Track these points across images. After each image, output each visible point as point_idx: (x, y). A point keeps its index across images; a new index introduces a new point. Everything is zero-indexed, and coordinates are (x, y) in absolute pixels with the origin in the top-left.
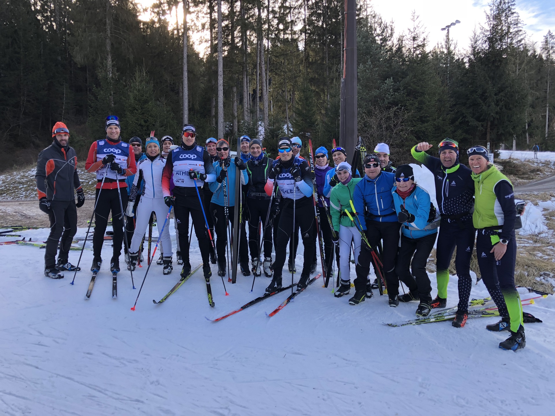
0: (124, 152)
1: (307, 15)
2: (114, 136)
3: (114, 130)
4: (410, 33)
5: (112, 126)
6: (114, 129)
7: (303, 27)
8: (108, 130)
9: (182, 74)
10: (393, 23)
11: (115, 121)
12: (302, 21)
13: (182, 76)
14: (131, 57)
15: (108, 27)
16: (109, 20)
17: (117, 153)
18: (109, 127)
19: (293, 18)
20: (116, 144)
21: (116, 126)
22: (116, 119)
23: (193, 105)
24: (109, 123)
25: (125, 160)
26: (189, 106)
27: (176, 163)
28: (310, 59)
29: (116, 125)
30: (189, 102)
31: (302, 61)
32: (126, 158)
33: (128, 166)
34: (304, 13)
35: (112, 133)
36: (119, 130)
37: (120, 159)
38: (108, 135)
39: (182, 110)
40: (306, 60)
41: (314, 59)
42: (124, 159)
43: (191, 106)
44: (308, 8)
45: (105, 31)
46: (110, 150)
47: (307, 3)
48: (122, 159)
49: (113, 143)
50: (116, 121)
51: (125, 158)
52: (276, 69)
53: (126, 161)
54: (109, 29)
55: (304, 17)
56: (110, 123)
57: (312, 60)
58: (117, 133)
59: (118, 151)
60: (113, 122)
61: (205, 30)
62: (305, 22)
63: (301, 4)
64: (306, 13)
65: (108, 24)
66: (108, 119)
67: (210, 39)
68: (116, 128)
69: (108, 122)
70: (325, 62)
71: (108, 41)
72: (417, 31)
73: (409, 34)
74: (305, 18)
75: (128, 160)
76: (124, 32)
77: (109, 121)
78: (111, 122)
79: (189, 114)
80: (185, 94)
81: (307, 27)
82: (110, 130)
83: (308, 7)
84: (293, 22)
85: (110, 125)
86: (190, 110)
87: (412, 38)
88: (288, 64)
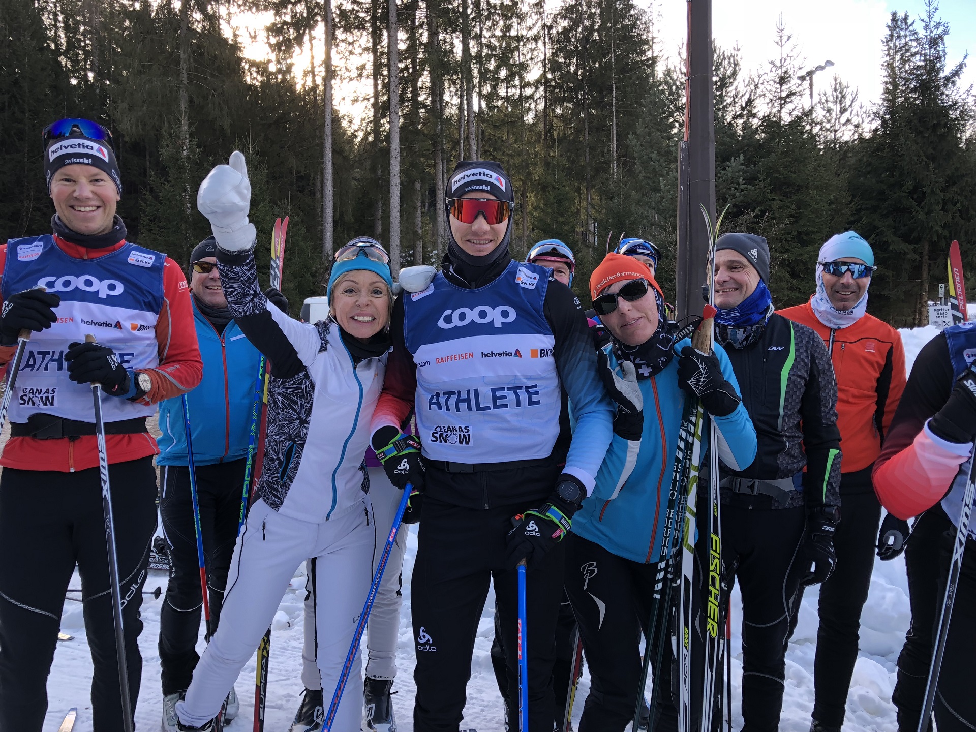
0: (140, 289)
1: (549, 52)
2: (87, 220)
3: (86, 190)
4: (774, 69)
5: (72, 170)
6: (84, 181)
7: (541, 75)
8: (56, 188)
9: (322, 154)
10: (738, 50)
11: (87, 143)
12: (540, 64)
13: (323, 158)
14: (227, 123)
15: (183, 66)
16: (184, 53)
17: (103, 295)
18: (58, 175)
19: (522, 59)
20: (100, 255)
21: (95, 170)
22: (98, 136)
23: (342, 214)
24: (60, 153)
25: (142, 327)
26: (334, 216)
27: (423, 354)
28: (555, 132)
29: (97, 162)
30: (335, 209)
31: (540, 136)
32: (151, 318)
33: (160, 352)
34: (544, 50)
35: (74, 203)
36: (110, 189)
37: (118, 325)
38: (61, 212)
39: (322, 223)
40: (546, 135)
41: (561, 133)
42: (140, 323)
43: (338, 216)
44: (552, 42)
45: (178, 74)
46: (67, 283)
47: (549, 32)
48: (127, 325)
49: (83, 250)
50: (96, 146)
51: (145, 319)
52: (495, 150)
53: (151, 334)
54: (184, 71)
55: (543, 58)
56: (64, 151)
57: (558, 135)
58: (103, 204)
59: (112, 287)
60: (77, 150)
61: (364, 79)
62: (545, 66)
63: (539, 32)
64: (547, 50)
65: (182, 61)
66: (57, 135)
67: (372, 95)
68: (95, 181)
69: (55, 151)
70: (581, 139)
71: (183, 93)
72: (788, 65)
73: (771, 71)
74: (545, 58)
75: (159, 329)
76: (212, 76)
77: (58, 145)
78: (70, 150)
79: (335, 230)
80: (327, 191)
81: (549, 76)
82: (68, 188)
83: (550, 38)
84: (523, 66)
85: (62, 161)
86: (335, 223)
87: (778, 80)
88: (516, 142)
